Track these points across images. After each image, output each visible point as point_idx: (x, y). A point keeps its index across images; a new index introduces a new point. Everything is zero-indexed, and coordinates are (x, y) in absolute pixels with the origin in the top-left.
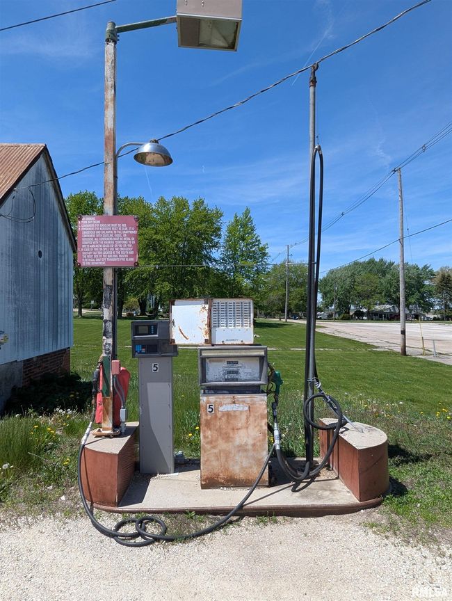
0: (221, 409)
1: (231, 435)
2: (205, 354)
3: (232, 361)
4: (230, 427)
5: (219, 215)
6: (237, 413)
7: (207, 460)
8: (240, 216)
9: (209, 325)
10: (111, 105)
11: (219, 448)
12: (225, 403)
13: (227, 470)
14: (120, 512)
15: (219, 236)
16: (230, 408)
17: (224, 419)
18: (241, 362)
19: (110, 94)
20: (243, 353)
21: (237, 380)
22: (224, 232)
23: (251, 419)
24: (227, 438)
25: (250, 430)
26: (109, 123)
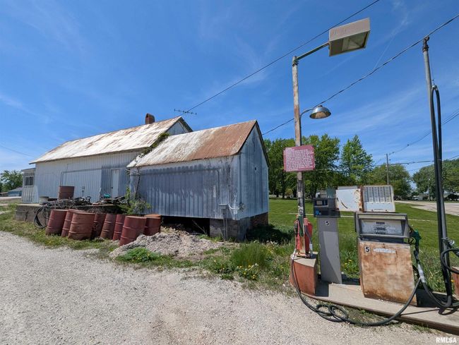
0: (374, 250)
1: (384, 267)
2: (360, 217)
3: (380, 222)
4: (383, 262)
5: (337, 141)
6: (387, 255)
7: (367, 280)
8: (351, 140)
9: (362, 200)
10: (297, 94)
11: (375, 274)
12: (378, 248)
13: (383, 289)
14: (317, 299)
15: (338, 153)
16: (382, 250)
17: (378, 257)
18: (386, 223)
19: (296, 89)
20: (388, 218)
21: (385, 234)
22: (341, 150)
23: (399, 259)
24: (381, 269)
25: (399, 266)
26: (296, 102)
